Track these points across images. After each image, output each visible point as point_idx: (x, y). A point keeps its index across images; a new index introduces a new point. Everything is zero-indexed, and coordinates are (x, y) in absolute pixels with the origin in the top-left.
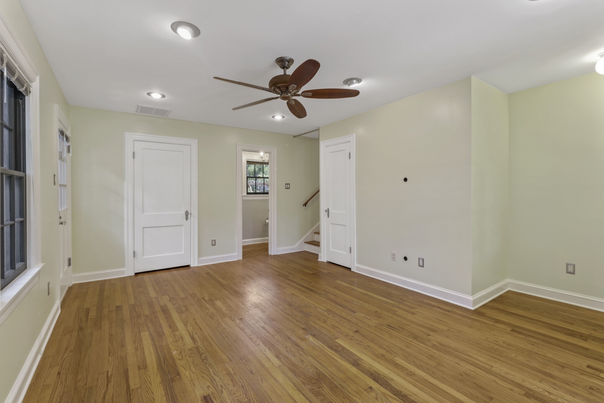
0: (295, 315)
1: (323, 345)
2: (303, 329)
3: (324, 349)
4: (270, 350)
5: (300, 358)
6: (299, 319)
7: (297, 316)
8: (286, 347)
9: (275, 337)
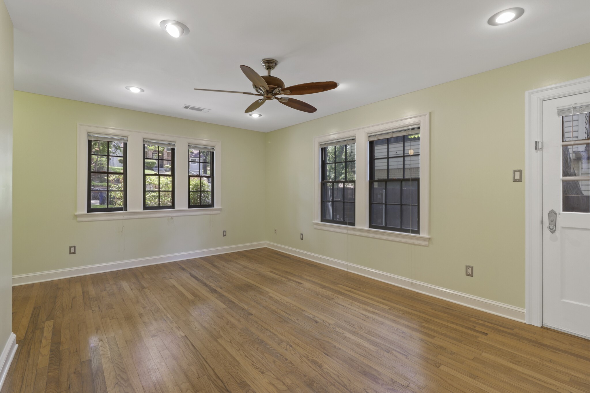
0: (259, 329)
1: (238, 304)
2: (252, 315)
3: (239, 302)
4: (277, 300)
5: (257, 297)
6: (255, 325)
7: (257, 328)
8: (266, 302)
9: (276, 308)
